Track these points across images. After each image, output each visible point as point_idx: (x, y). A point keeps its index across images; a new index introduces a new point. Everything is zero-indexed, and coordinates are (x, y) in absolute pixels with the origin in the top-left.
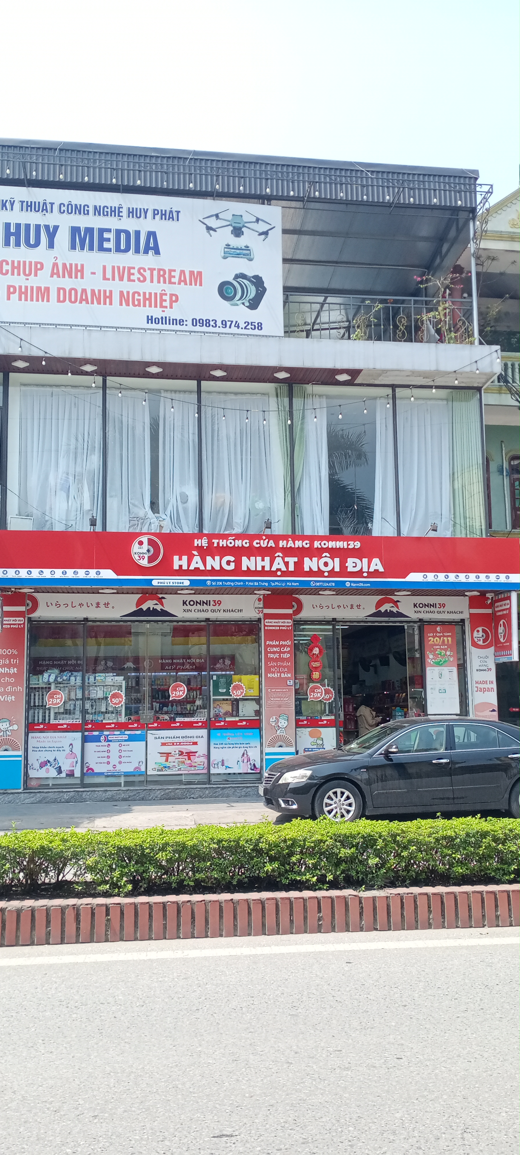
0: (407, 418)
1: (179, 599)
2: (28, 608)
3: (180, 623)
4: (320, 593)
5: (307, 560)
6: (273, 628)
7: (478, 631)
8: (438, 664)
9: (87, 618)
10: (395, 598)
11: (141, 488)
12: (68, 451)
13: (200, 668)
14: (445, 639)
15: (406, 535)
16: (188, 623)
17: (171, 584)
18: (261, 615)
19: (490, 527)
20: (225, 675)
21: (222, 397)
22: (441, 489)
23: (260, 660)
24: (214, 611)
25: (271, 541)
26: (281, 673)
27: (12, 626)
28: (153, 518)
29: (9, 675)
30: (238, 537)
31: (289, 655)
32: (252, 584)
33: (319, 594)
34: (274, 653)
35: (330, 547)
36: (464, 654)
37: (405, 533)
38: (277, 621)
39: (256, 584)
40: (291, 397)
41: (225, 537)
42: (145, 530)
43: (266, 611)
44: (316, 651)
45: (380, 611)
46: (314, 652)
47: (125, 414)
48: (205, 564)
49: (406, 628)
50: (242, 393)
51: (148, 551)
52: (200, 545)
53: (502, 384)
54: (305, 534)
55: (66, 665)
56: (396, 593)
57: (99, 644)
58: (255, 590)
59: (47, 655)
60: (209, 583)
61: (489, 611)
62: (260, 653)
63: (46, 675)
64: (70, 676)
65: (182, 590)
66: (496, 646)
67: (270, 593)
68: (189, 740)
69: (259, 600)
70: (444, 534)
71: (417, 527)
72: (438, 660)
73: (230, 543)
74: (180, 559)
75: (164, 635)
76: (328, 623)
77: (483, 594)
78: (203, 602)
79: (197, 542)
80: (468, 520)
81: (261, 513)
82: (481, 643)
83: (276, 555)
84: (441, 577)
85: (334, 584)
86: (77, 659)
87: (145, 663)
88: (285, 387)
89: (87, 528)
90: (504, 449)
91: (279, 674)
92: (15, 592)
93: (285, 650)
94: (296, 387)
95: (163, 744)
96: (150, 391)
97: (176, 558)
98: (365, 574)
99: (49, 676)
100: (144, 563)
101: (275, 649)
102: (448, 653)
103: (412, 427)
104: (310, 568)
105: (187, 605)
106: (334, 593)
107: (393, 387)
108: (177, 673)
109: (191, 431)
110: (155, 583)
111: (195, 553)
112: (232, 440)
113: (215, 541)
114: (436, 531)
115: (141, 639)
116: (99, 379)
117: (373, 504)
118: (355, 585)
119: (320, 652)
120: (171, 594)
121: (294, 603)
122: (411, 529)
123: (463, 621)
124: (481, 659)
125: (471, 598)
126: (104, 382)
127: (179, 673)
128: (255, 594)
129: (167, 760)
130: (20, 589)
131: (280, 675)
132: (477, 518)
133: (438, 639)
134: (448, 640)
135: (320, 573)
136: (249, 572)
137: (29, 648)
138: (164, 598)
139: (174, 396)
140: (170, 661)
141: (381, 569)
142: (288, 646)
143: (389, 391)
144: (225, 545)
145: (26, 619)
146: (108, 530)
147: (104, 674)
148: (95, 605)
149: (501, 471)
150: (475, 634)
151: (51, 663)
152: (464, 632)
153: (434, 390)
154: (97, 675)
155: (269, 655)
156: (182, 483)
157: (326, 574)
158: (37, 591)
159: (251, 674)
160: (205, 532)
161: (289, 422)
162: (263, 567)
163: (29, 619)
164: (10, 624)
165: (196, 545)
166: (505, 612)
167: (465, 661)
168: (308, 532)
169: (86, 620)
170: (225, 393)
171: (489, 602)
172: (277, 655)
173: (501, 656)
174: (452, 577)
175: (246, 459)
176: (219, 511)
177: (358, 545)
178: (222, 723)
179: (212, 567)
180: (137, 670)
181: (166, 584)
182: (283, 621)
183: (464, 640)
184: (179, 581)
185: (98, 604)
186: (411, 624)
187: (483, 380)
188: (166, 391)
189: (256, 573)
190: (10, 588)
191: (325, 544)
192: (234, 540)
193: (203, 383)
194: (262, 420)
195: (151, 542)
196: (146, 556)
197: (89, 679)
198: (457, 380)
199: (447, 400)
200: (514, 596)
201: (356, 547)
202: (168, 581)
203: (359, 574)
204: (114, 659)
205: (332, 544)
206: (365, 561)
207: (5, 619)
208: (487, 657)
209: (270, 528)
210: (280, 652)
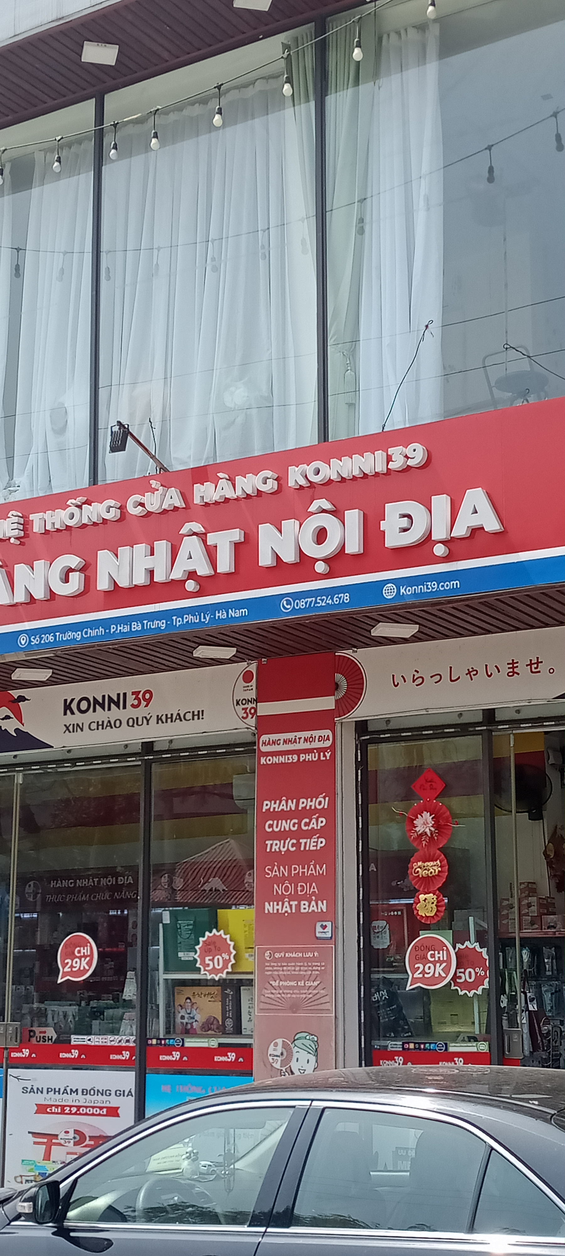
3: (64, 767)
6: (282, 759)
24: (136, 722)
25: (173, 491)
26: (299, 899)
31: (321, 843)
34: (282, 836)
38: (290, 736)
43: (267, 709)
46: (420, 829)
68: (99, 1100)
78: (111, 700)
85: (346, 597)
91: (294, 903)
93: (313, 825)
95: (42, 1109)
101: (286, 825)
105: (73, 713)
129: (47, 1157)
131: (298, 907)
138: (22, 699)
141: (492, 524)
155: (269, 843)
157: (320, 567)
172: (289, 845)
178: (176, 1055)
182: (307, 734)
203: (423, 551)
206: (440, 503)
210: (299, 834)
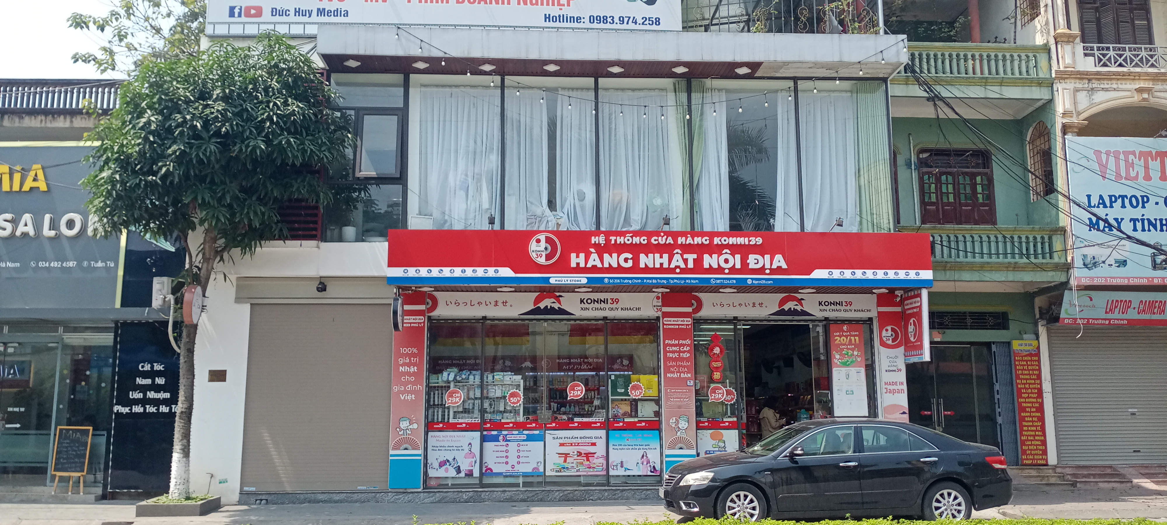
0: (809, 111)
1: (577, 297)
2: (428, 307)
3: (578, 322)
4: (721, 290)
5: (706, 257)
6: (672, 327)
7: (887, 330)
8: (845, 365)
9: (486, 317)
10: (799, 296)
11: (539, 186)
12: (467, 152)
13: (597, 368)
14: (852, 338)
15: (810, 231)
16: (585, 322)
17: (569, 282)
18: (660, 314)
19: (899, 223)
20: (624, 375)
21: (620, 93)
22: (846, 183)
23: (659, 360)
24: (612, 309)
25: (670, 238)
26: (680, 373)
27: (412, 325)
28: (550, 216)
29: (409, 374)
30: (635, 234)
31: (688, 355)
32: (651, 282)
33: (720, 292)
34: (673, 352)
35: (731, 243)
36: (873, 354)
37: (809, 228)
38: (676, 319)
39: (654, 281)
40: (689, 91)
41: (623, 234)
42: (542, 228)
43: (665, 309)
44: (717, 350)
45: (783, 309)
46: (715, 352)
47: (522, 113)
48: (602, 263)
49: (811, 326)
50: (640, 90)
51: (546, 249)
52: (597, 242)
53: (910, 74)
54: (704, 230)
55: (465, 364)
56: (800, 291)
57: (496, 344)
58: (653, 287)
59: (447, 354)
60: (606, 280)
61: (898, 309)
62: (659, 352)
63: (445, 374)
64: (469, 375)
65: (579, 287)
66: (906, 345)
67: (669, 290)
68: (588, 440)
69: (658, 298)
70: (850, 229)
71: (821, 223)
72: (845, 360)
73: (627, 240)
74: (578, 257)
75: (561, 334)
76: (729, 321)
77: (892, 291)
78: (601, 300)
79: (594, 240)
80: (875, 216)
81: (659, 210)
82: (890, 342)
83: (675, 252)
84: (848, 274)
85: (735, 281)
86: (476, 358)
87: (543, 363)
88: (683, 83)
89: (485, 226)
90: (912, 141)
91: (678, 374)
92: (415, 291)
93: (685, 349)
94: (694, 82)
95: (562, 445)
96: (547, 90)
97: (573, 255)
98: (768, 271)
99: (449, 375)
100: (542, 261)
101: (674, 349)
102: (856, 353)
103: (815, 121)
104: (710, 265)
105: (584, 304)
106: (735, 291)
107: (795, 79)
108: (574, 373)
109: (588, 129)
110: (552, 281)
111: (592, 250)
112: (629, 137)
113: (613, 238)
114: (841, 226)
115: (539, 338)
116: (498, 78)
117: (775, 201)
118: (757, 282)
119: (721, 351)
120: (568, 292)
121: (693, 301)
122: (815, 225)
123: (870, 319)
124: (891, 359)
125: (879, 296)
126: (503, 81)
127: (577, 373)
128: (654, 292)
129: (565, 461)
130: (420, 287)
131: (680, 375)
132: (884, 214)
133: (845, 339)
134: (855, 340)
135: (720, 270)
136: (647, 270)
137: (429, 347)
138: (561, 296)
139: (571, 93)
140: (567, 361)
141: (785, 266)
142: (688, 345)
143: (791, 84)
144: (622, 242)
145: (426, 317)
146: (507, 228)
147: (502, 373)
148: (493, 303)
149: (909, 164)
150: (884, 333)
151: (450, 362)
152: (871, 331)
153: (838, 82)
154: (495, 374)
155: (668, 354)
156: (579, 181)
157: (727, 271)
158: (437, 289)
159: (650, 373)
160: (603, 229)
161: (688, 117)
162: (661, 264)
163: (429, 317)
164: (411, 323)
165: (593, 242)
166: (915, 310)
167: (873, 362)
168: (707, 228)
169: (485, 318)
170: (623, 90)
171: (898, 299)
172: (676, 355)
173: (912, 356)
174: (859, 274)
175: (644, 155)
176: (617, 208)
177: (760, 241)
178: (621, 424)
179: (610, 264)
180: (534, 369)
181: (563, 282)
182: (682, 319)
183: (872, 339)
184: (577, 279)
185: (496, 302)
186: (817, 323)
187: (889, 71)
188: (564, 89)
189: (654, 270)
190: (411, 287)
191: (725, 241)
192: (632, 237)
193: (600, 80)
194: (659, 115)
195: (548, 240)
196: (544, 254)
197: (487, 378)
198: (861, 70)
199: (851, 92)
200: (925, 293)
201: (758, 243)
202: (566, 279)
203: (761, 270)
204: (512, 358)
205: (732, 241)
206: (767, 257)
207: (405, 317)
208: (896, 357)
209: (669, 224)
210: (680, 352)
